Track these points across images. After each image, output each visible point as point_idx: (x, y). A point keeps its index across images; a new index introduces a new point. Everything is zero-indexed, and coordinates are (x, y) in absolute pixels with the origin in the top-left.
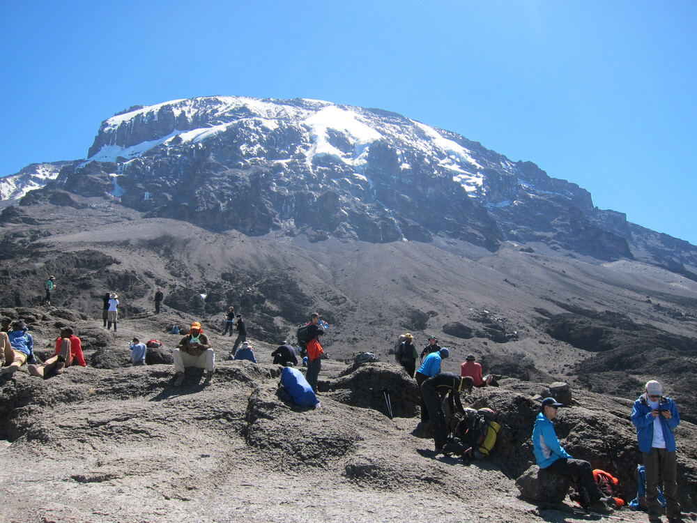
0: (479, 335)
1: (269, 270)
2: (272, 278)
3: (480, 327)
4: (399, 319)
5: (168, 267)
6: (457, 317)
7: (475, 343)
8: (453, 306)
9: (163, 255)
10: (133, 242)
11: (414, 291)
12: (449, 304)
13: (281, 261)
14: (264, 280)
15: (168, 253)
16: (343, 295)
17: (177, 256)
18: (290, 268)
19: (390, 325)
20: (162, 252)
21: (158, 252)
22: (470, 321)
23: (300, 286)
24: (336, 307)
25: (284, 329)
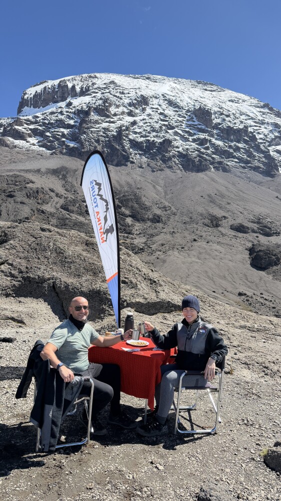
0: (254, 231)
1: (126, 189)
2: (126, 194)
3: (255, 226)
4: (203, 220)
5: (64, 186)
6: (240, 220)
7: (251, 236)
8: (239, 213)
9: (61, 179)
10: (43, 170)
11: (215, 204)
12: (236, 212)
13: (133, 184)
14: (122, 195)
15: (64, 177)
16: (170, 205)
17: (70, 179)
18: (138, 188)
19: (196, 224)
20: (61, 177)
21: (58, 177)
22: (249, 223)
23: (144, 199)
24: (164, 212)
25: (132, 225)
